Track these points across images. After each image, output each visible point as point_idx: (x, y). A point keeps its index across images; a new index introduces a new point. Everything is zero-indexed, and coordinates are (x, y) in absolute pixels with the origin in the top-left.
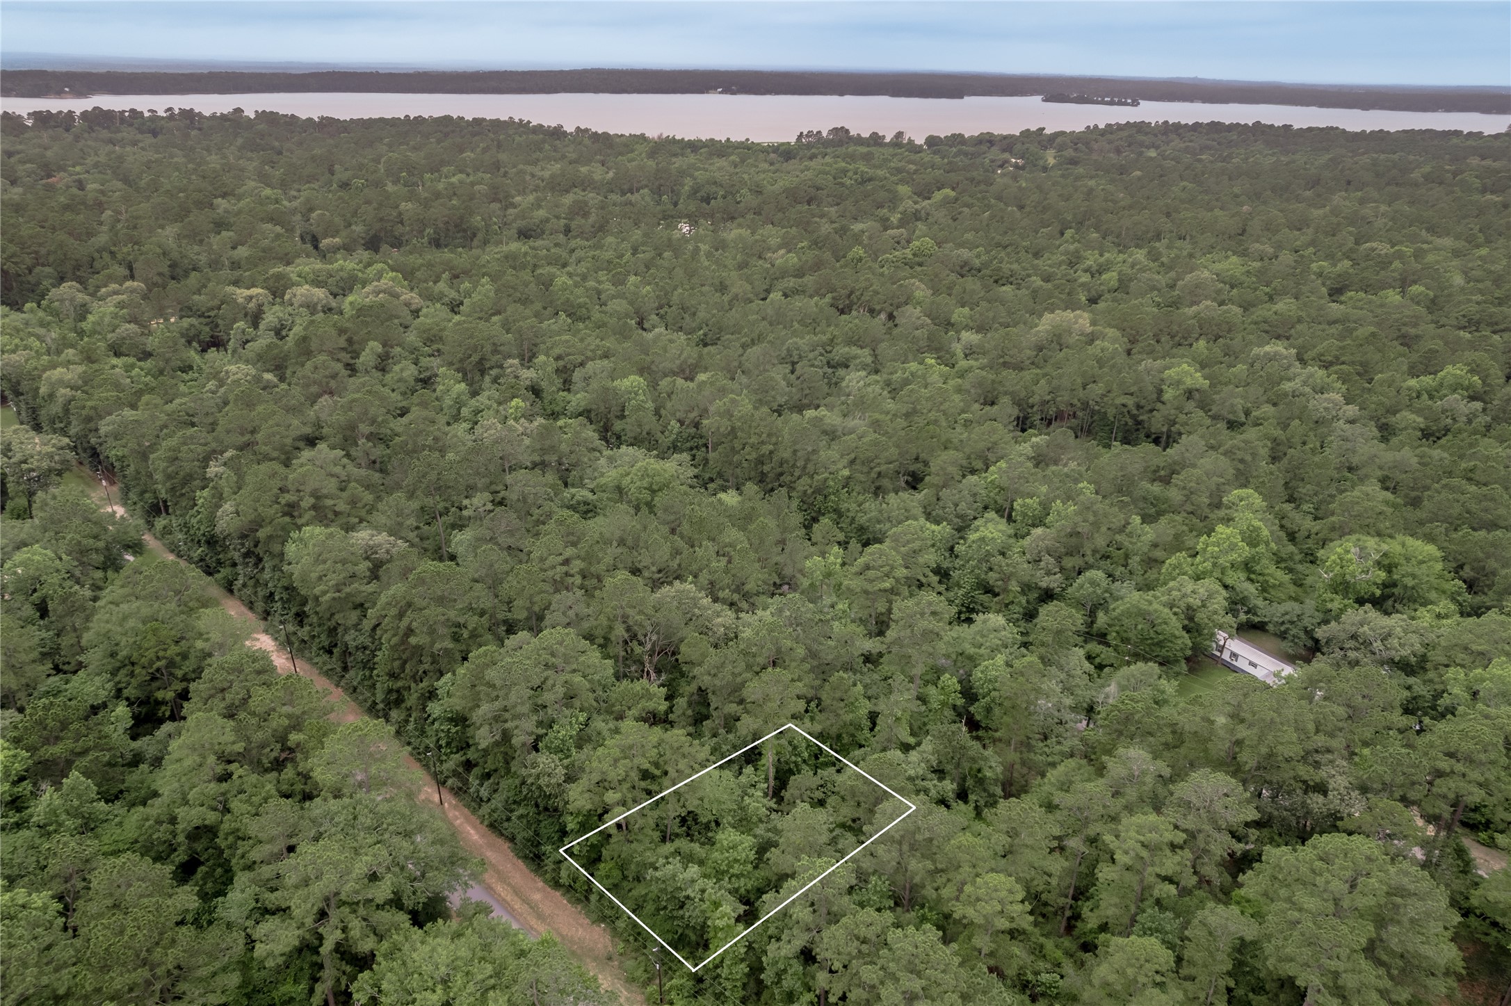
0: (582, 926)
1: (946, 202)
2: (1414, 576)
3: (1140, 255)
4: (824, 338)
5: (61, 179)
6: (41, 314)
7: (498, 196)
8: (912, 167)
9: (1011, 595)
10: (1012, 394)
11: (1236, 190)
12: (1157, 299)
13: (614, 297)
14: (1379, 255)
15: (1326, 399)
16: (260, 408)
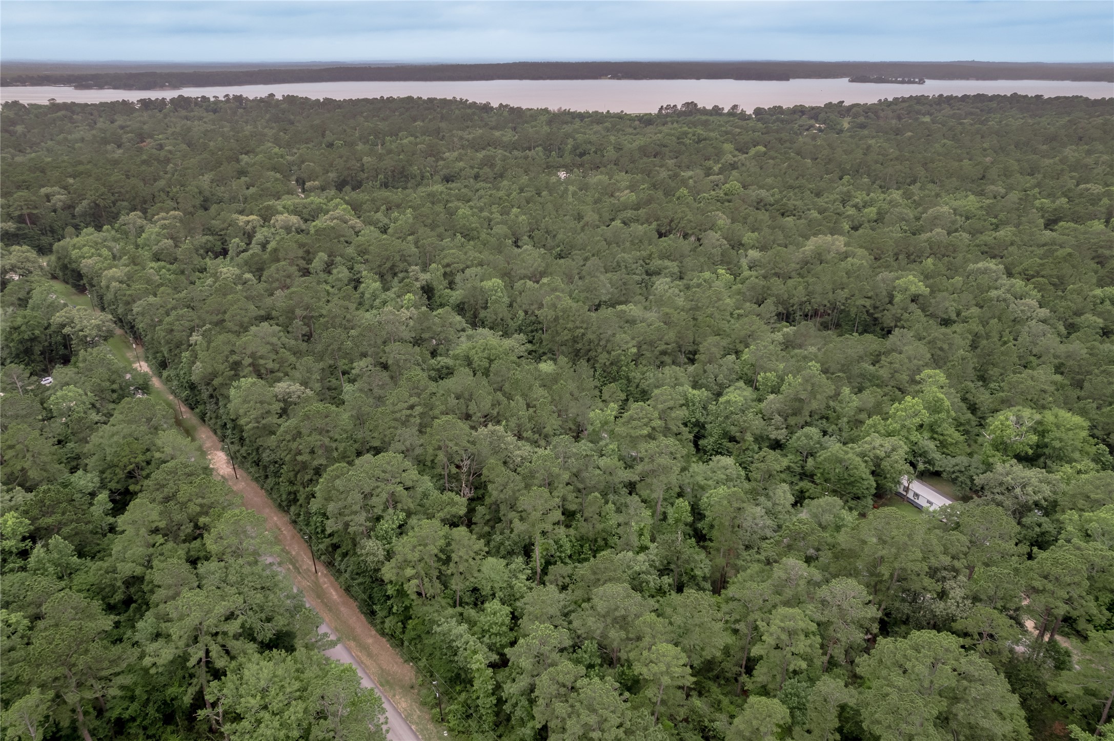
0: (396, 663)
1: (757, 156)
2: (1061, 440)
3: (896, 195)
4: (644, 253)
5: (149, 143)
6: (113, 232)
7: (433, 153)
8: (738, 130)
9: (747, 444)
10: (777, 296)
11: (985, 145)
12: (905, 228)
13: (498, 223)
14: (1092, 194)
15: (1023, 304)
16: (229, 297)
